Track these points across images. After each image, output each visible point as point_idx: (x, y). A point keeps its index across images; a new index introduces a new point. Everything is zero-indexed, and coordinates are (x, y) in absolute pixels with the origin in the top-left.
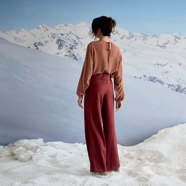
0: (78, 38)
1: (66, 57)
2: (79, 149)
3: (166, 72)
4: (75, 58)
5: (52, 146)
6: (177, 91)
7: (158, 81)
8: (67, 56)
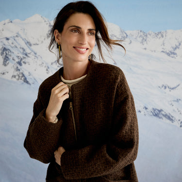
0: (29, 44)
3: (178, 100)
4: (26, 81)
8: (15, 77)
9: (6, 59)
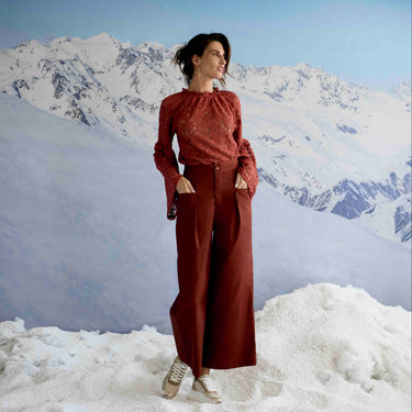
0: (91, 71)
1: (68, 117)
2: (90, 347)
3: (282, 157)
4: (84, 120)
5: (40, 337)
6: (302, 202)
7: (266, 177)
8: (69, 113)
9: (59, 89)
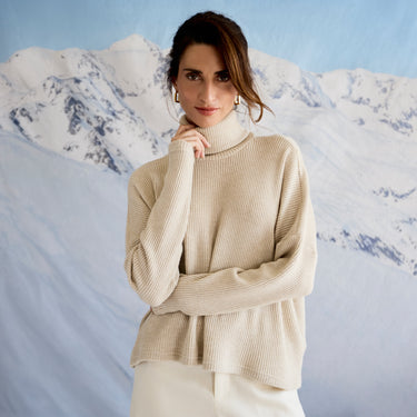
0: (119, 92)
1: (89, 161)
3: (411, 221)
4: (112, 166)
7: (385, 250)
8: (91, 156)
9: (75, 120)
